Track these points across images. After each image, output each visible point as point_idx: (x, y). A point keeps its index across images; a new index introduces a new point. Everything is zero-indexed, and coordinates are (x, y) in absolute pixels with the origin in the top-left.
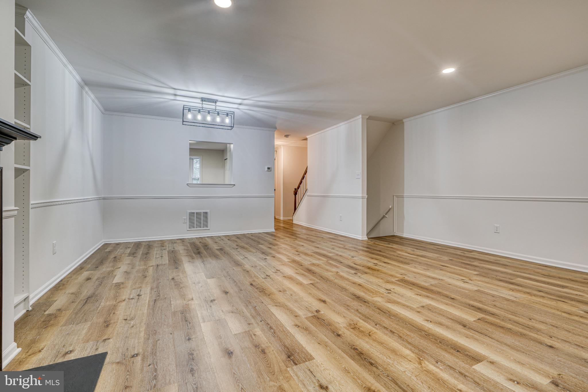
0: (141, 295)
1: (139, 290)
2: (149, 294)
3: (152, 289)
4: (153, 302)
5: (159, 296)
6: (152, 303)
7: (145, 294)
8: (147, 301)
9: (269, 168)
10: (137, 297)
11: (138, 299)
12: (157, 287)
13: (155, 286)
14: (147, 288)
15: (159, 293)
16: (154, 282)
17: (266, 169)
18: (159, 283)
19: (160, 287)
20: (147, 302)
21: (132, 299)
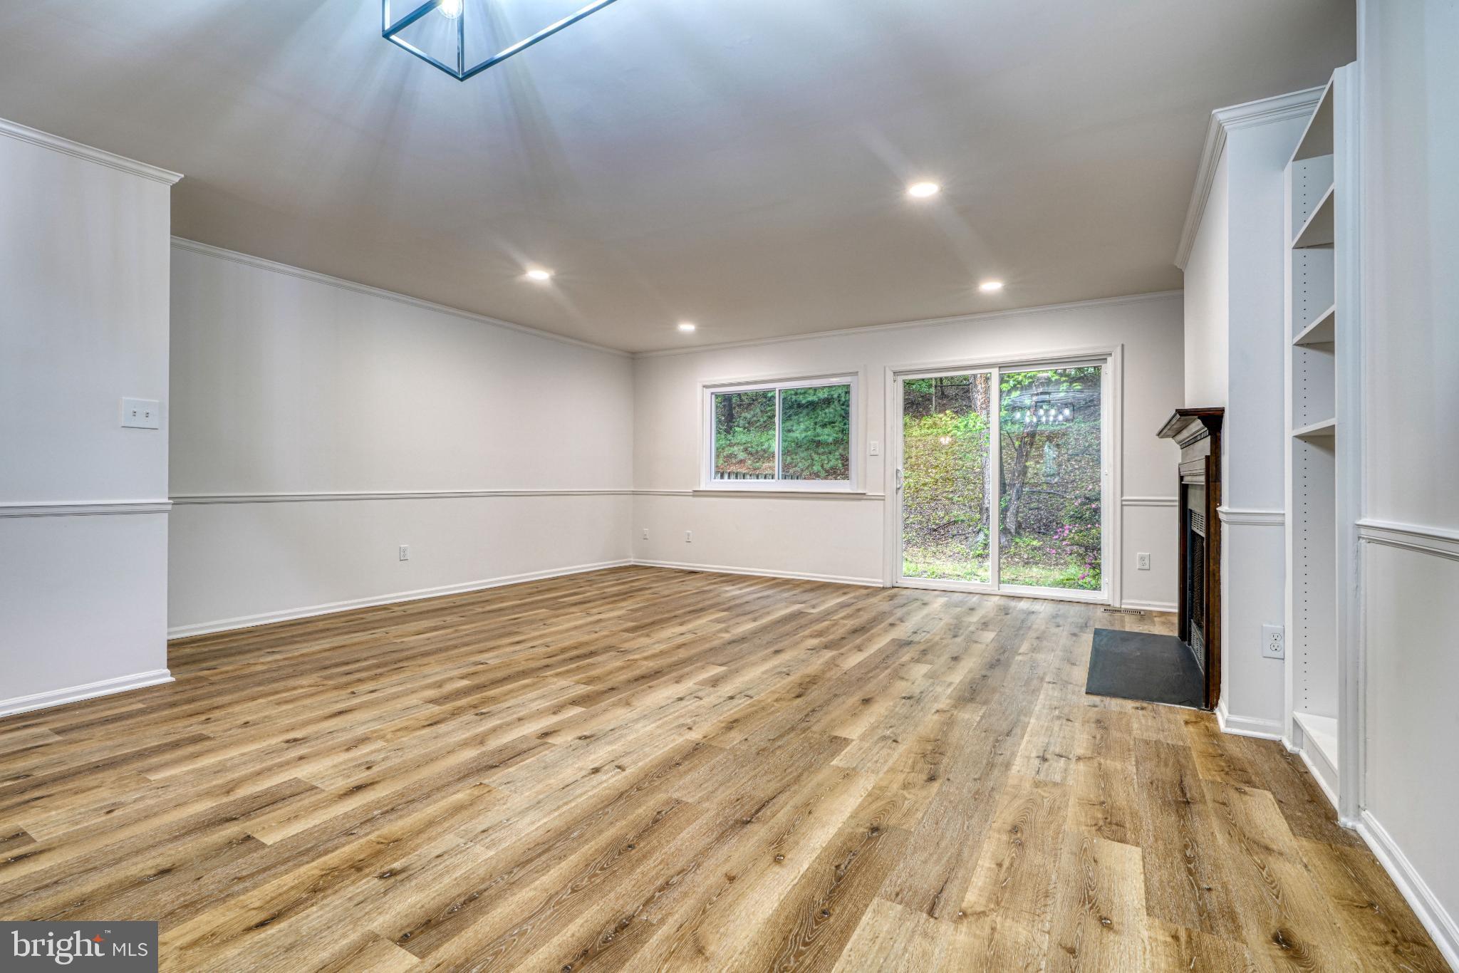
0: (1038, 757)
1: (1042, 777)
2: (1019, 754)
3: (1008, 766)
4: (1014, 732)
5: (997, 741)
6: (1018, 731)
7: (1028, 758)
8: (1026, 738)
10: (1048, 756)
11: (1045, 751)
12: (991, 765)
13: (996, 772)
14: (1019, 771)
15: (994, 747)
16: (993, 789)
18: (980, 779)
19: (985, 762)
20: (1026, 736)
21: (1062, 756)
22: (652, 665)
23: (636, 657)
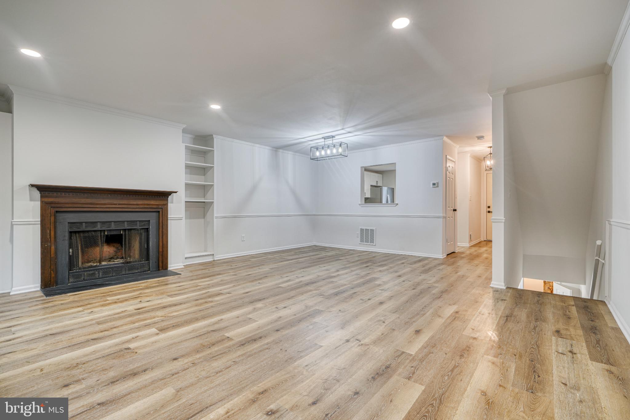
9: (434, 184)
17: (431, 186)
22: (309, 288)
23: (315, 292)
